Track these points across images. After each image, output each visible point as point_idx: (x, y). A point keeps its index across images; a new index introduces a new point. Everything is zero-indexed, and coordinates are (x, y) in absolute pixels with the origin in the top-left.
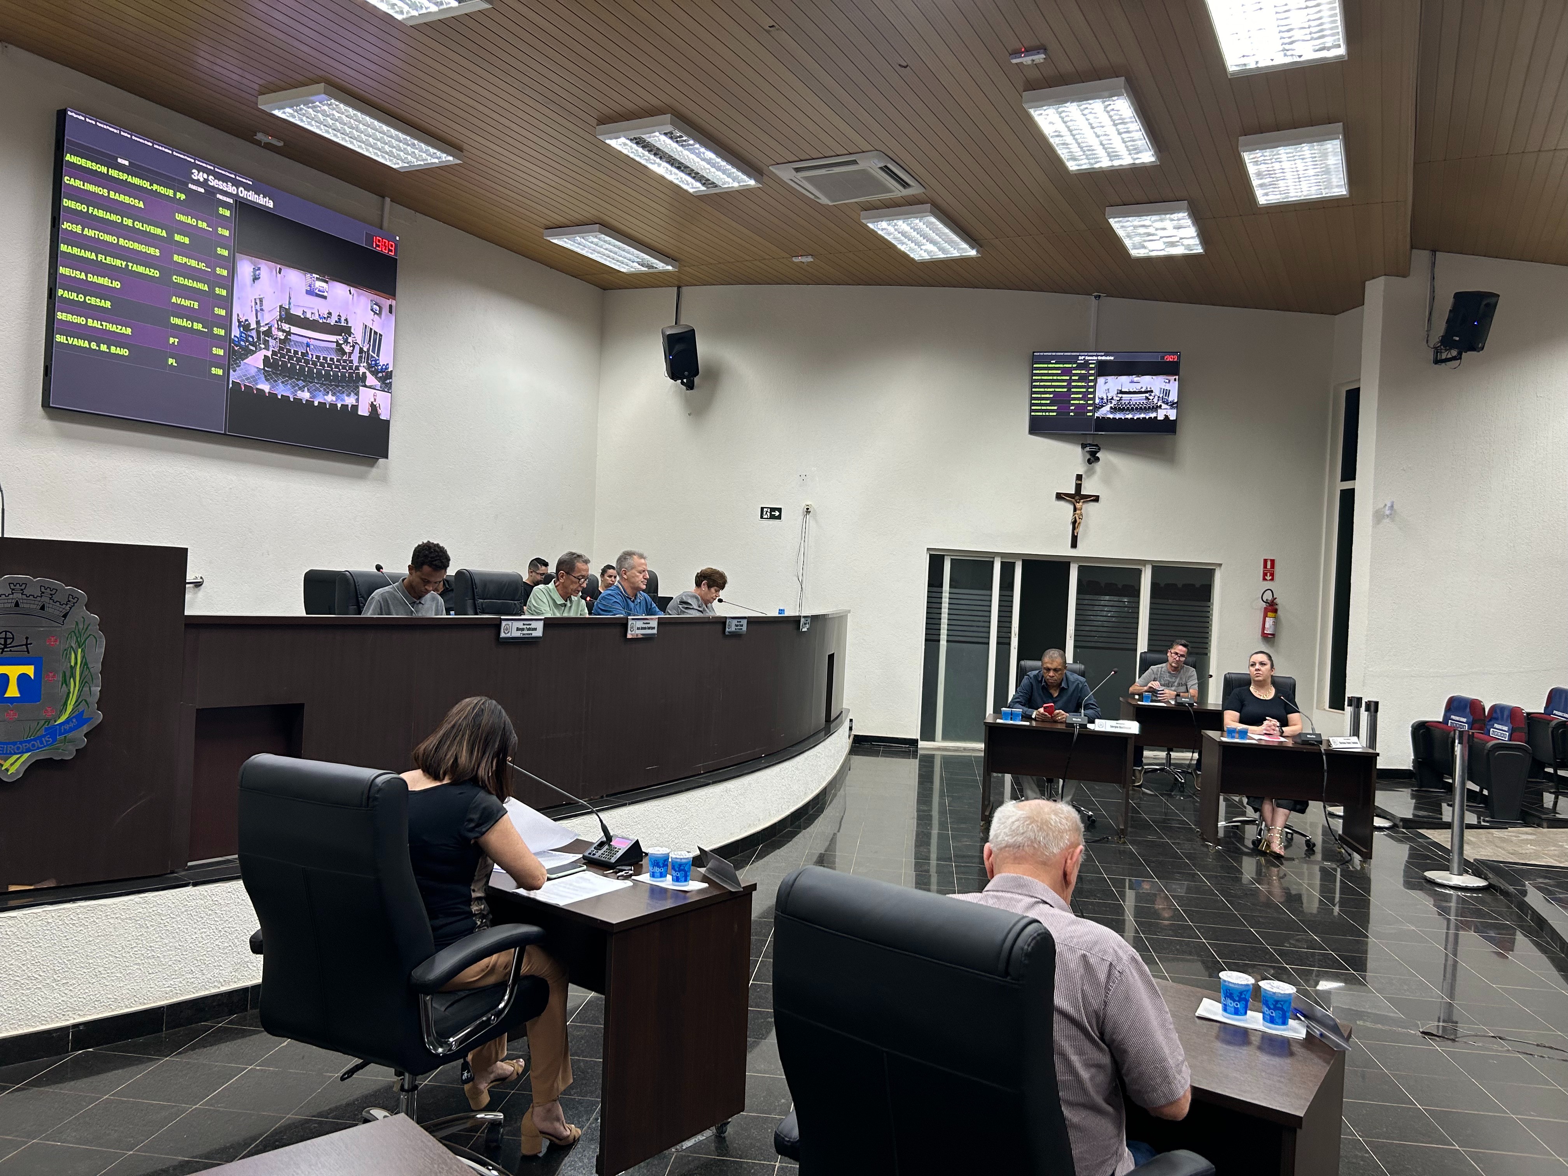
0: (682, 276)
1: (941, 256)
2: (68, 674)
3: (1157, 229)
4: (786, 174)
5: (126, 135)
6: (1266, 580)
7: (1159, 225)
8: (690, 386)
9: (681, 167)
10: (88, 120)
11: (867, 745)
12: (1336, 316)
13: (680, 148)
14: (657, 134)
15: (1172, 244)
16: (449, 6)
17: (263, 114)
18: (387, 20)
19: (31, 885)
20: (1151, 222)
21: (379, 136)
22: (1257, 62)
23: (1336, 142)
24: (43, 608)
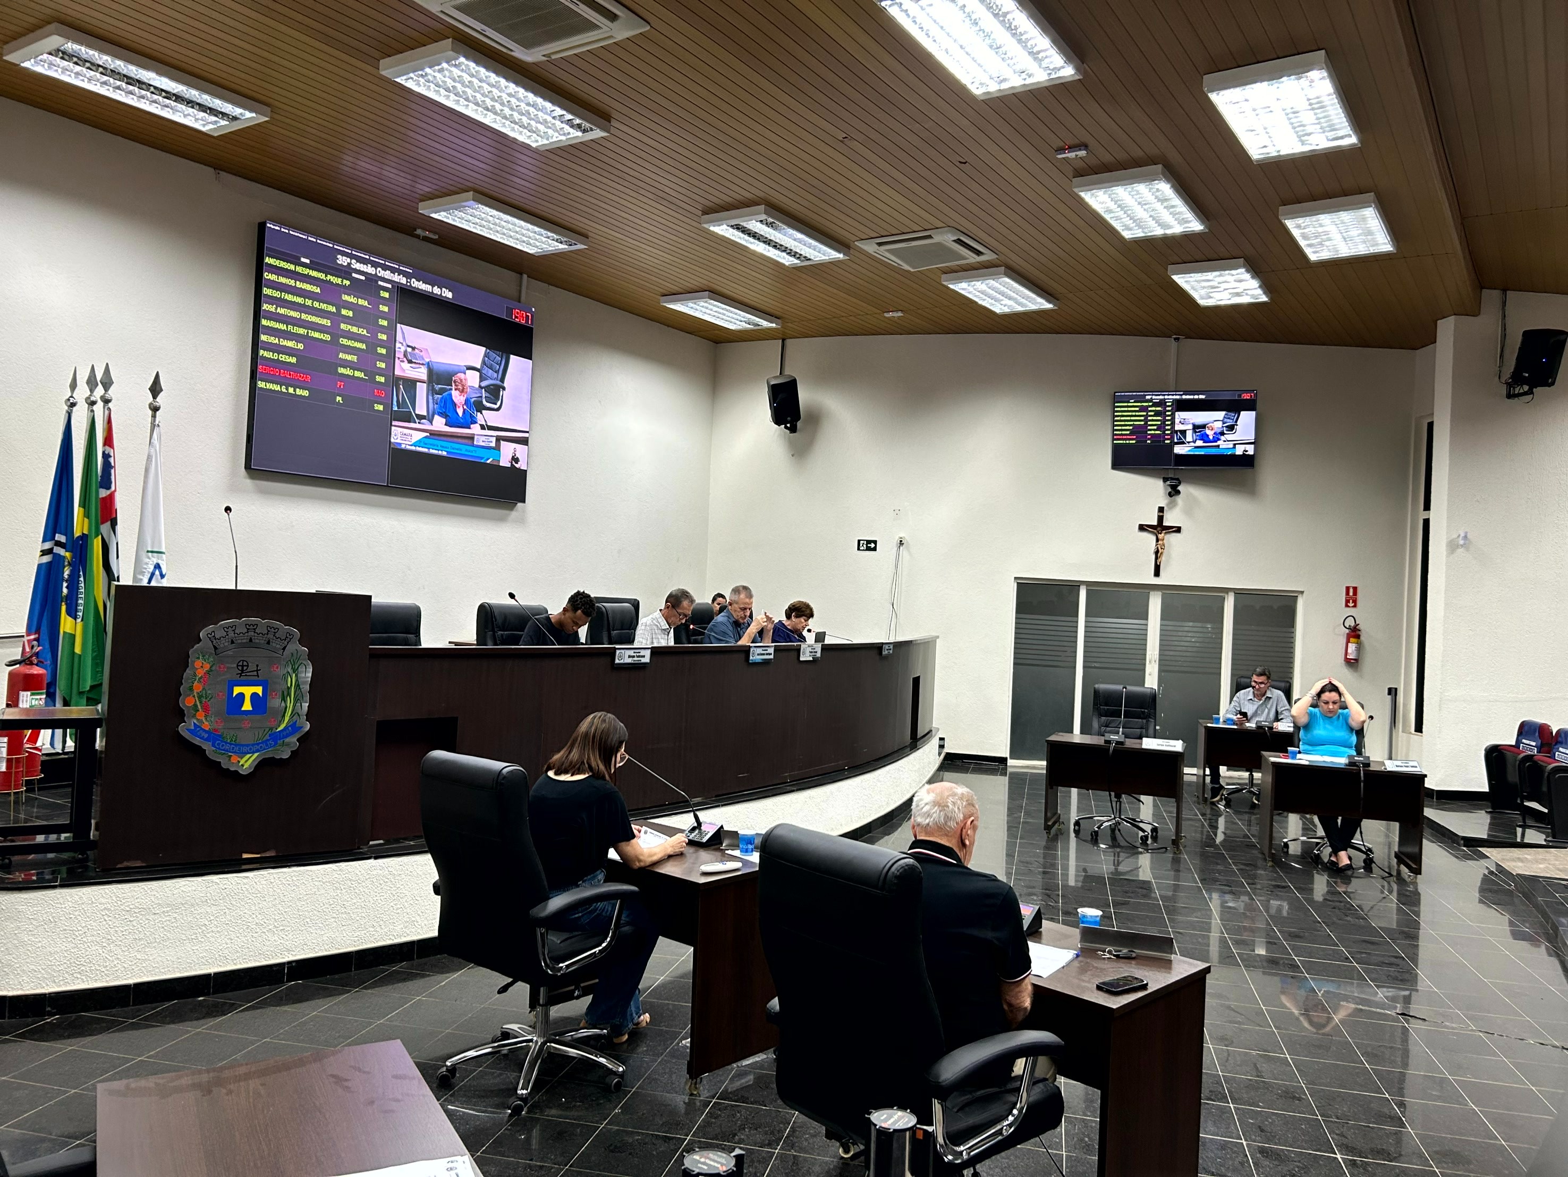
0: (786, 331)
1: (1020, 309)
3: (1219, 283)
4: (870, 247)
5: (312, 239)
6: (1348, 606)
7: (1221, 279)
8: (793, 429)
9: (776, 246)
10: (283, 230)
11: (959, 763)
12: (1417, 351)
13: (774, 232)
14: (754, 221)
15: (1238, 294)
16: (575, 135)
17: (423, 217)
18: (527, 147)
19: (258, 854)
20: (1213, 277)
21: (518, 229)
22: (1279, 151)
23: (1371, 209)
24: (268, 643)
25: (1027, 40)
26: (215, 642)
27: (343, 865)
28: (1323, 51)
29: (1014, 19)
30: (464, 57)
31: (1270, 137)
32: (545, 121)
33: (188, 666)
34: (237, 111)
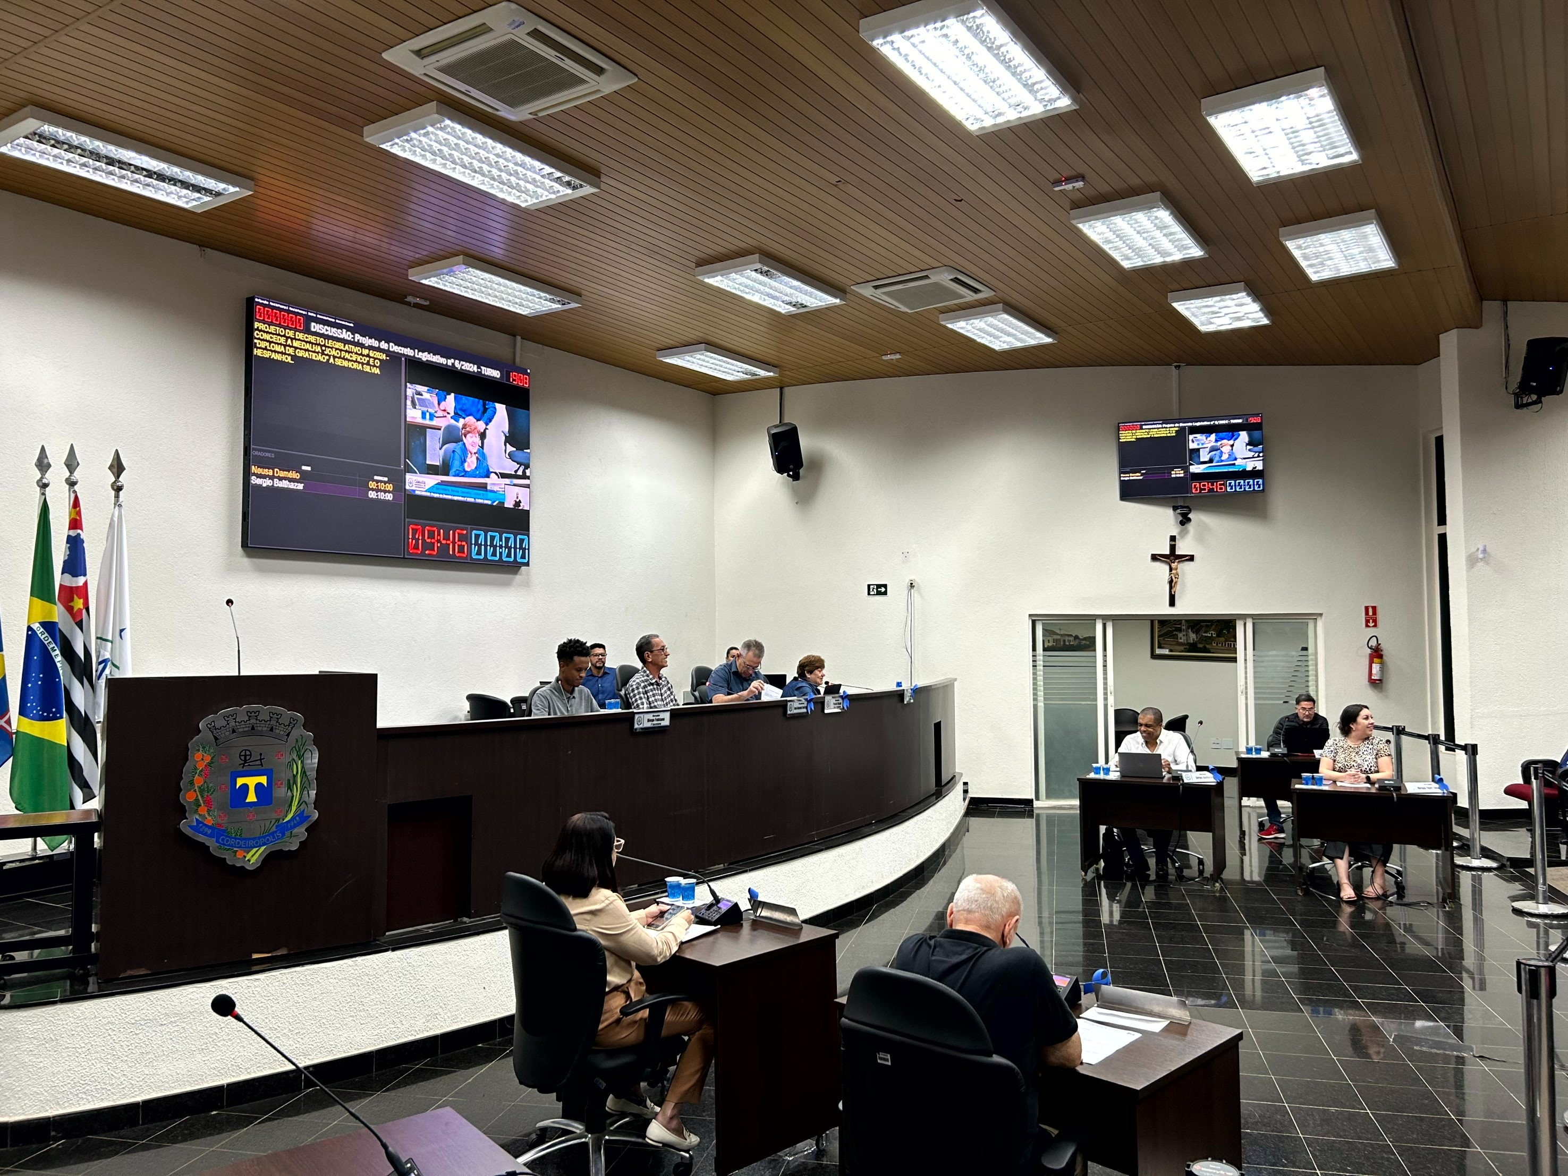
0: (784, 379)
1: (1019, 344)
2: (292, 782)
3: (1220, 308)
4: (867, 291)
6: (1369, 626)
7: (1222, 304)
8: (796, 477)
10: (271, 304)
11: (984, 806)
12: (1420, 366)
13: (769, 280)
14: (749, 271)
15: (1239, 319)
16: (565, 193)
17: (413, 283)
18: (515, 207)
19: (269, 953)
20: (1213, 302)
21: (510, 291)
22: (1278, 172)
23: (1373, 226)
24: (272, 730)
25: (1021, 73)
26: (215, 732)
27: (359, 959)
28: (1323, 68)
29: (1007, 52)
30: (450, 119)
31: (1269, 158)
32: (534, 180)
33: (187, 759)
34: (220, 186)
